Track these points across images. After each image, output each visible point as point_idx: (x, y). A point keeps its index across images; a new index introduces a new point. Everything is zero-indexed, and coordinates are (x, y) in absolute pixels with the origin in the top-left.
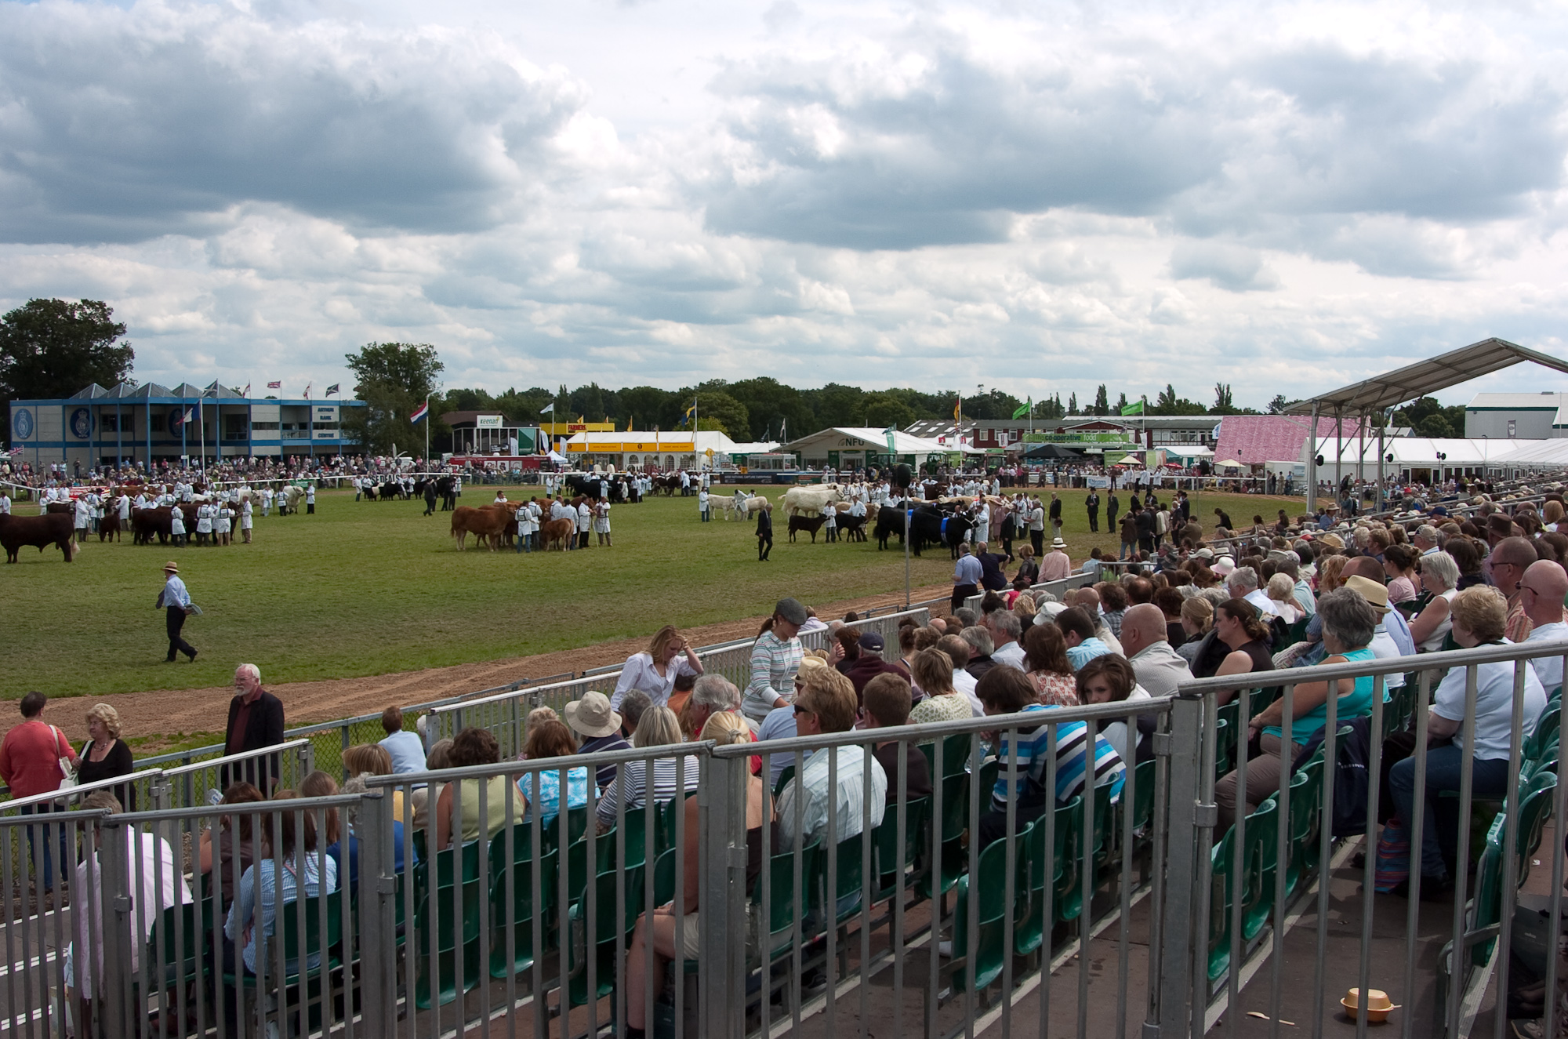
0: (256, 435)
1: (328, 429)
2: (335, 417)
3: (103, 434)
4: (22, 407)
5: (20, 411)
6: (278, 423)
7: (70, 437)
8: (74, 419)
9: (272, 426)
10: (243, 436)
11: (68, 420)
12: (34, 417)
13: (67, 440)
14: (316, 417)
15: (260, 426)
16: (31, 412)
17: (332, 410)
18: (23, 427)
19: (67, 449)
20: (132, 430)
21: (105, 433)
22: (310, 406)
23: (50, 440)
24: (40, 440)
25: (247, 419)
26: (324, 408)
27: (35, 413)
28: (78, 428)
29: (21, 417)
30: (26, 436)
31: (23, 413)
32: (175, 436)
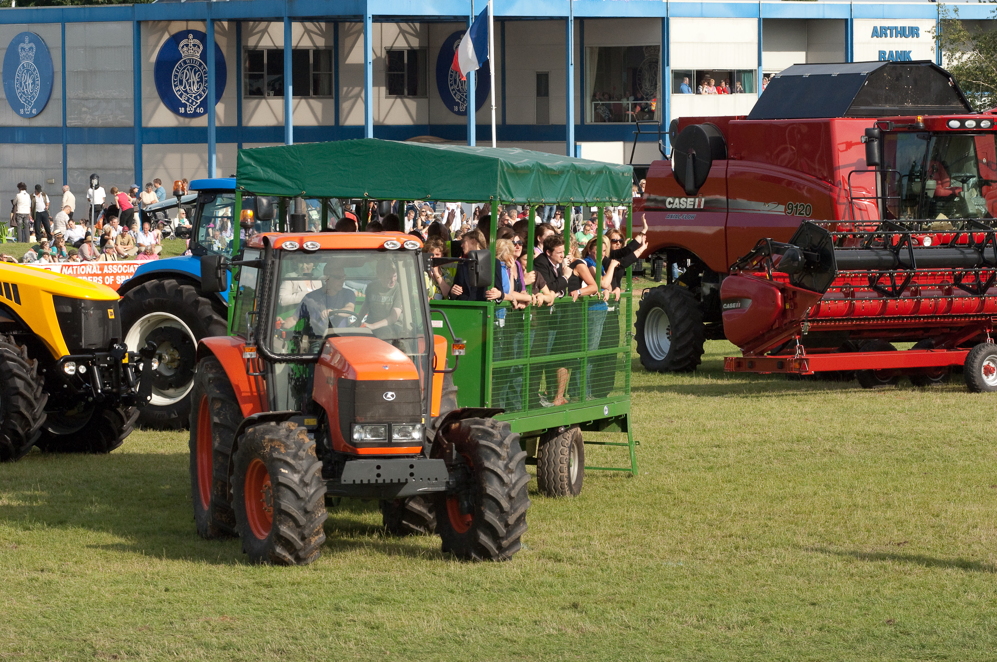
4: (24, 28)
5: (19, 39)
6: (751, 71)
7: (157, 115)
8: (167, 60)
11: (148, 68)
12: (56, 56)
13: (145, 125)
16: (49, 44)
18: (27, 85)
19: (145, 147)
20: (330, 93)
21: (253, 102)
22: (846, 20)
23: (100, 123)
24: (71, 123)
25: (657, 62)
26: (890, 28)
27: (60, 44)
28: (177, 90)
29: (22, 54)
30: (34, 111)
31: (27, 46)
32: (452, 110)
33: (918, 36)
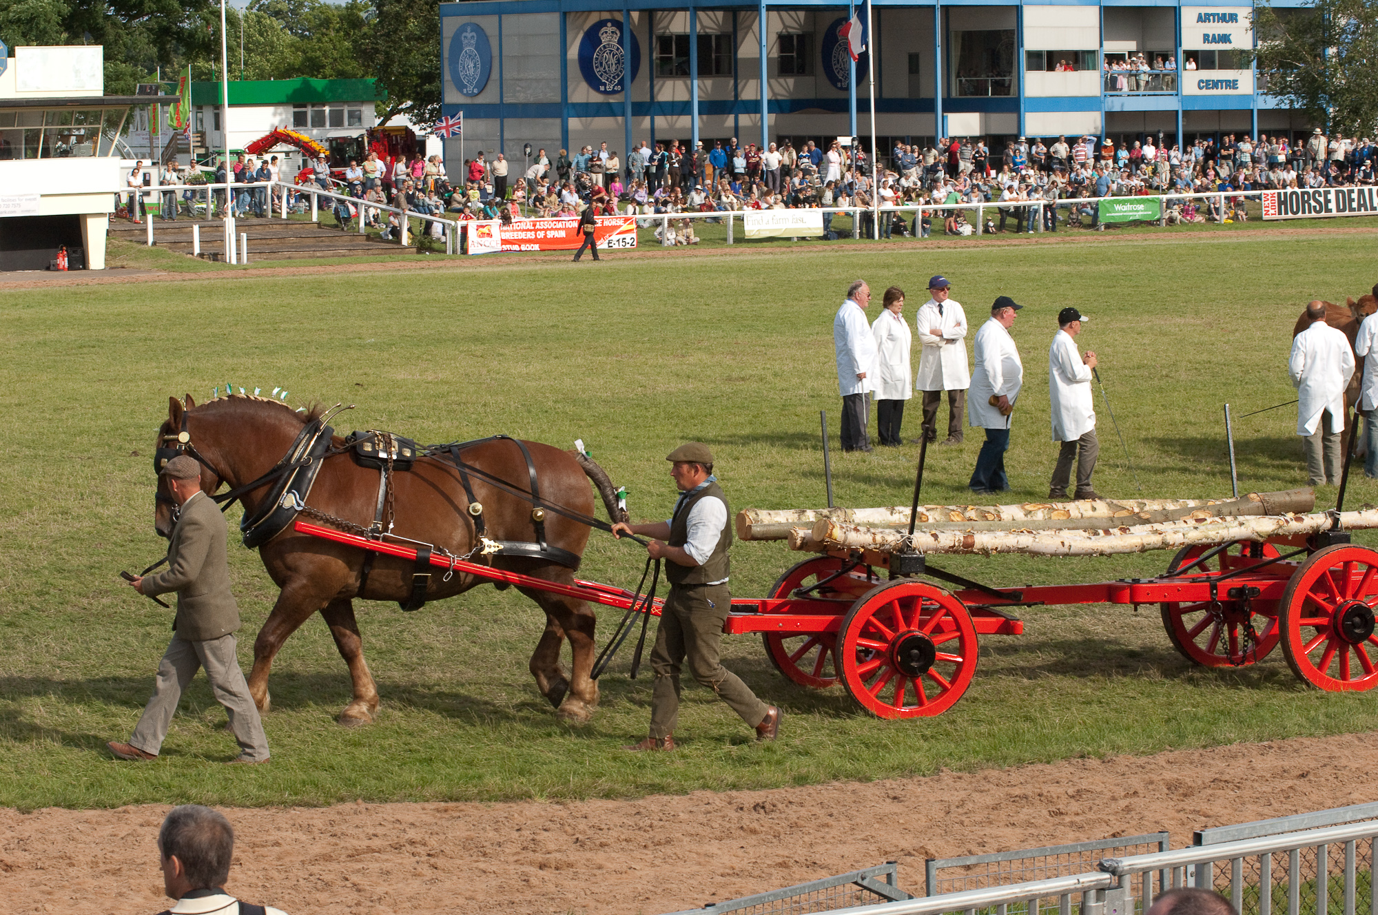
0: (1035, 83)
1: (1223, 66)
2: (1242, 38)
3: (658, 82)
4: (466, 19)
5: (462, 29)
6: (1093, 52)
7: (581, 93)
8: (591, 43)
9: (1077, 60)
10: (1001, 87)
11: (573, 52)
12: (494, 43)
13: (571, 101)
14: (1192, 38)
15: (1048, 60)
16: (488, 33)
17: (1233, 18)
18: (470, 68)
19: (572, 122)
20: (730, 73)
21: (664, 82)
22: (1175, 8)
23: (532, 100)
24: (508, 99)
25: (1012, 44)
26: (1214, 15)
27: (497, 33)
28: (598, 71)
29: (465, 42)
30: (476, 91)
31: (469, 35)
32: (836, 86)
33: (1236, 20)
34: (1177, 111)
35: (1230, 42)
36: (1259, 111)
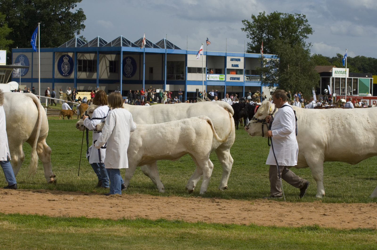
0: (190, 77)
1: (236, 74)
2: (241, 65)
3: (78, 73)
4: (21, 53)
5: (20, 56)
6: (204, 69)
7: (58, 76)
8: (61, 61)
9: (200, 70)
10: (181, 78)
11: (56, 63)
12: (30, 61)
13: (55, 77)
14: (229, 65)
15: (192, 70)
16: (28, 57)
17: (239, 60)
19: (55, 84)
21: (80, 73)
22: (225, 56)
25: (184, 65)
26: (234, 59)
27: (31, 57)
28: (62, 69)
29: (20, 60)
30: (23, 74)
31: (22, 58)
32: (126, 76)
33: (240, 61)
34: (224, 86)
35: (238, 67)
36: (245, 87)
